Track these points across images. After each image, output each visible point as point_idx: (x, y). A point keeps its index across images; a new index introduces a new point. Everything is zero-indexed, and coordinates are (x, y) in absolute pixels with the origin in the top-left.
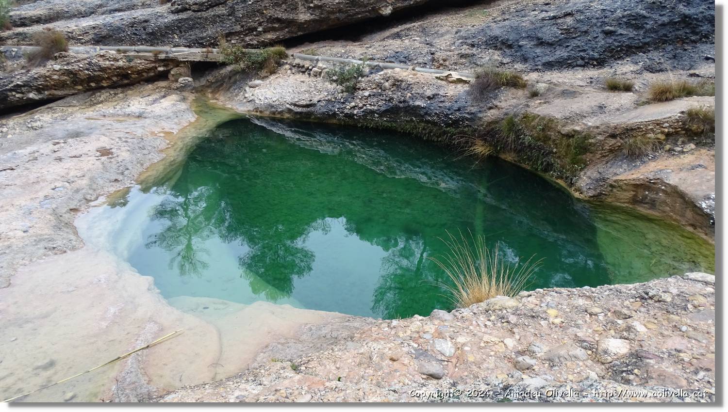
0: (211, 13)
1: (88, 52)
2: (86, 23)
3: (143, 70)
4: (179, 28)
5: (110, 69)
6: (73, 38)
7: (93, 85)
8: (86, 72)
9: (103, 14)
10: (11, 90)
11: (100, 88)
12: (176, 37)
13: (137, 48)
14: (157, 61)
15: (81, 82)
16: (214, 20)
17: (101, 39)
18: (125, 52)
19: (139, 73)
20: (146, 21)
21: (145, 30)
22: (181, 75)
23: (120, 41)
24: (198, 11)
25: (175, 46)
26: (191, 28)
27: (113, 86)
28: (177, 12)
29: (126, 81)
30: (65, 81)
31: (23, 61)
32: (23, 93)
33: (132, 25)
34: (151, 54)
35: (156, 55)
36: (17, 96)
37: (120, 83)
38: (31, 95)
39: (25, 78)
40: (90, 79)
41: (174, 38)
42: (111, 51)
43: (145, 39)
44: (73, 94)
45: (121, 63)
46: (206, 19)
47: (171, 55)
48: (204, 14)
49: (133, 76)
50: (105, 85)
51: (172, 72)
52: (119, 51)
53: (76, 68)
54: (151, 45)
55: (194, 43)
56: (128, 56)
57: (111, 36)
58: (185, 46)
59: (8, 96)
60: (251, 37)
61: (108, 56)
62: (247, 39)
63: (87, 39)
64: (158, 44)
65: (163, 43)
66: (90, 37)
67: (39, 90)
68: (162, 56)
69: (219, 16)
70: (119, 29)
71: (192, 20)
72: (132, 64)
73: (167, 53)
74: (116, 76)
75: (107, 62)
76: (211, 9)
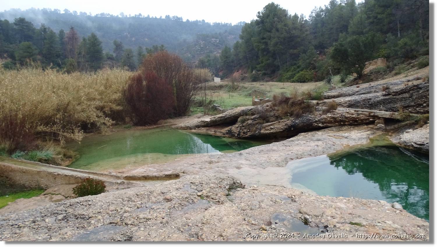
0: (401, 96)
1: (343, 111)
2: (348, 99)
3: (363, 119)
4: (384, 102)
5: (349, 118)
6: (341, 105)
7: (342, 123)
8: (340, 118)
9: (357, 95)
10: (314, 122)
11: (344, 125)
12: (382, 106)
13: (362, 110)
14: (370, 116)
15: (338, 122)
16: (401, 100)
17: (351, 105)
18: (358, 111)
19: (362, 120)
20: (370, 99)
21: (368, 103)
22: (379, 123)
23: (358, 107)
24: (394, 95)
25: (380, 110)
26: (390, 103)
27: (351, 125)
28: (385, 95)
29: (356, 123)
30: (331, 121)
31: (321, 112)
32: (317, 124)
33: (364, 100)
34: (367, 113)
35: (369, 114)
36: (316, 124)
37: (354, 123)
38: (320, 125)
39: (319, 119)
40: (341, 121)
41: (380, 107)
42: (352, 110)
43: (368, 107)
44: (334, 126)
45: (354, 116)
46: (398, 99)
47: (376, 114)
48: (397, 97)
49: (359, 121)
50: (347, 124)
51: (376, 122)
52: (355, 111)
53: (336, 116)
54: (370, 109)
55: (389, 110)
56: (358, 113)
57: (355, 105)
58: (385, 111)
59: (313, 124)
60: (420, 108)
61: (350, 113)
62: (418, 109)
63: (345, 105)
64: (373, 109)
65: (375, 109)
66: (347, 104)
67: (323, 123)
68: (372, 114)
69: (404, 98)
70: (359, 102)
71: (391, 99)
72: (359, 116)
73: (375, 113)
74: (352, 121)
75: (349, 115)
76: (401, 95)
